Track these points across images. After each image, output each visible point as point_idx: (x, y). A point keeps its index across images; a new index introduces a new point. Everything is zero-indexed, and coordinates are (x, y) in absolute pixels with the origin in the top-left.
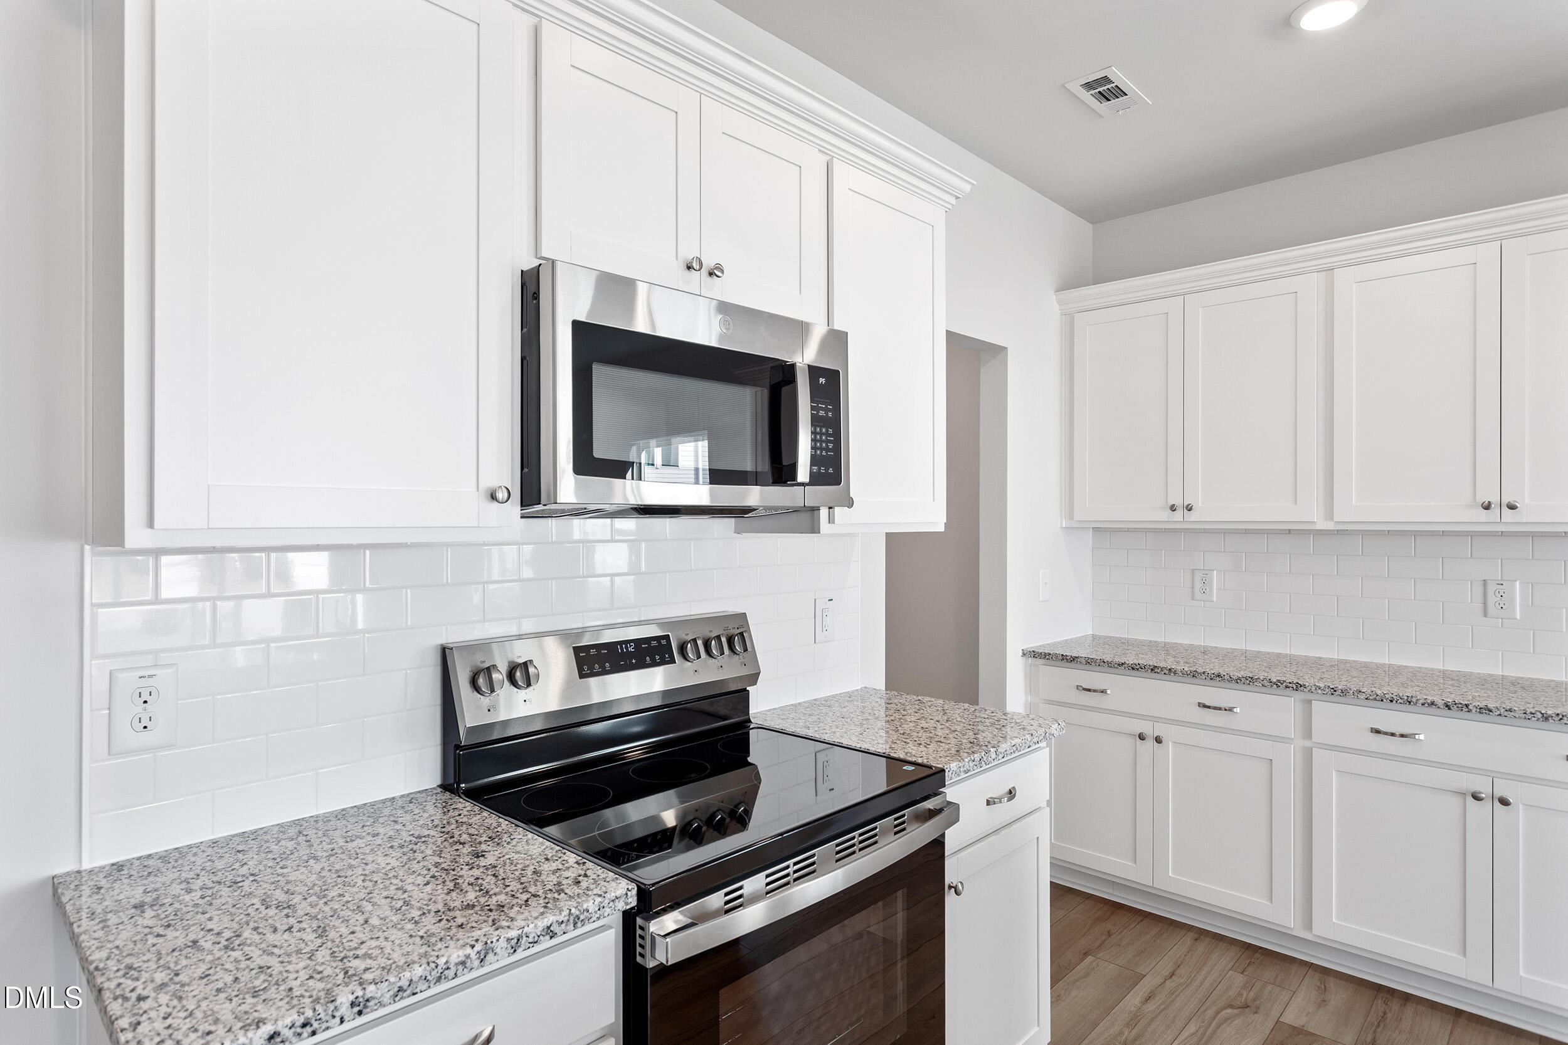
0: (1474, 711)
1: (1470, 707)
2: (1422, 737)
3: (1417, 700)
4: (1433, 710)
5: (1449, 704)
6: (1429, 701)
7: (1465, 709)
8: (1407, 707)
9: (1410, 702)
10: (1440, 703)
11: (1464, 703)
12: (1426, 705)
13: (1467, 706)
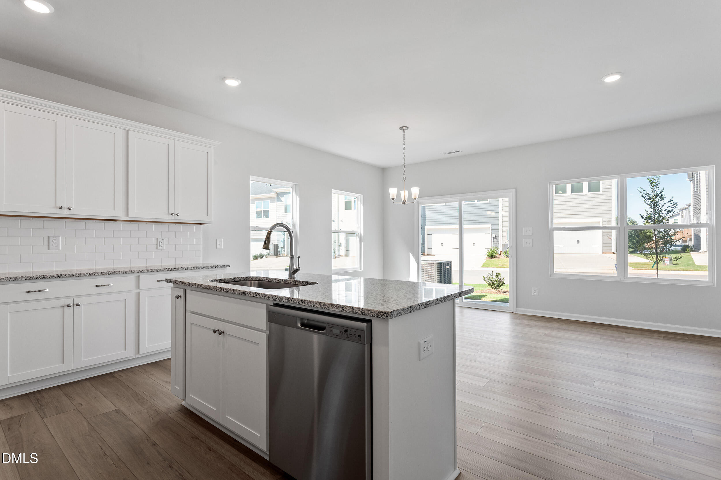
0: (68, 277)
1: (67, 275)
2: (47, 290)
3: (47, 276)
4: (53, 279)
5: (59, 276)
6: (52, 276)
7: (65, 276)
8: (44, 280)
9: (44, 278)
10: (56, 276)
11: (64, 274)
12: (51, 277)
13: (66, 275)
